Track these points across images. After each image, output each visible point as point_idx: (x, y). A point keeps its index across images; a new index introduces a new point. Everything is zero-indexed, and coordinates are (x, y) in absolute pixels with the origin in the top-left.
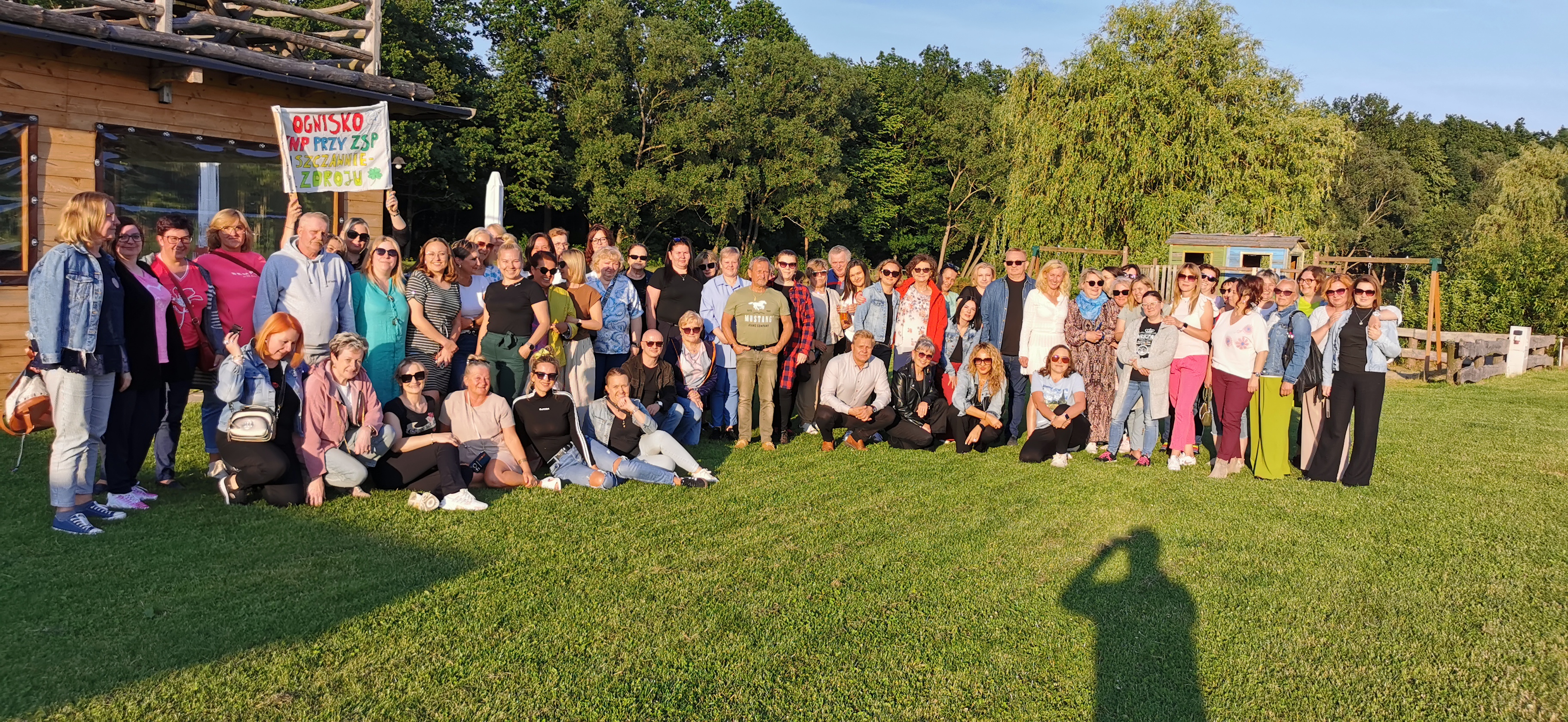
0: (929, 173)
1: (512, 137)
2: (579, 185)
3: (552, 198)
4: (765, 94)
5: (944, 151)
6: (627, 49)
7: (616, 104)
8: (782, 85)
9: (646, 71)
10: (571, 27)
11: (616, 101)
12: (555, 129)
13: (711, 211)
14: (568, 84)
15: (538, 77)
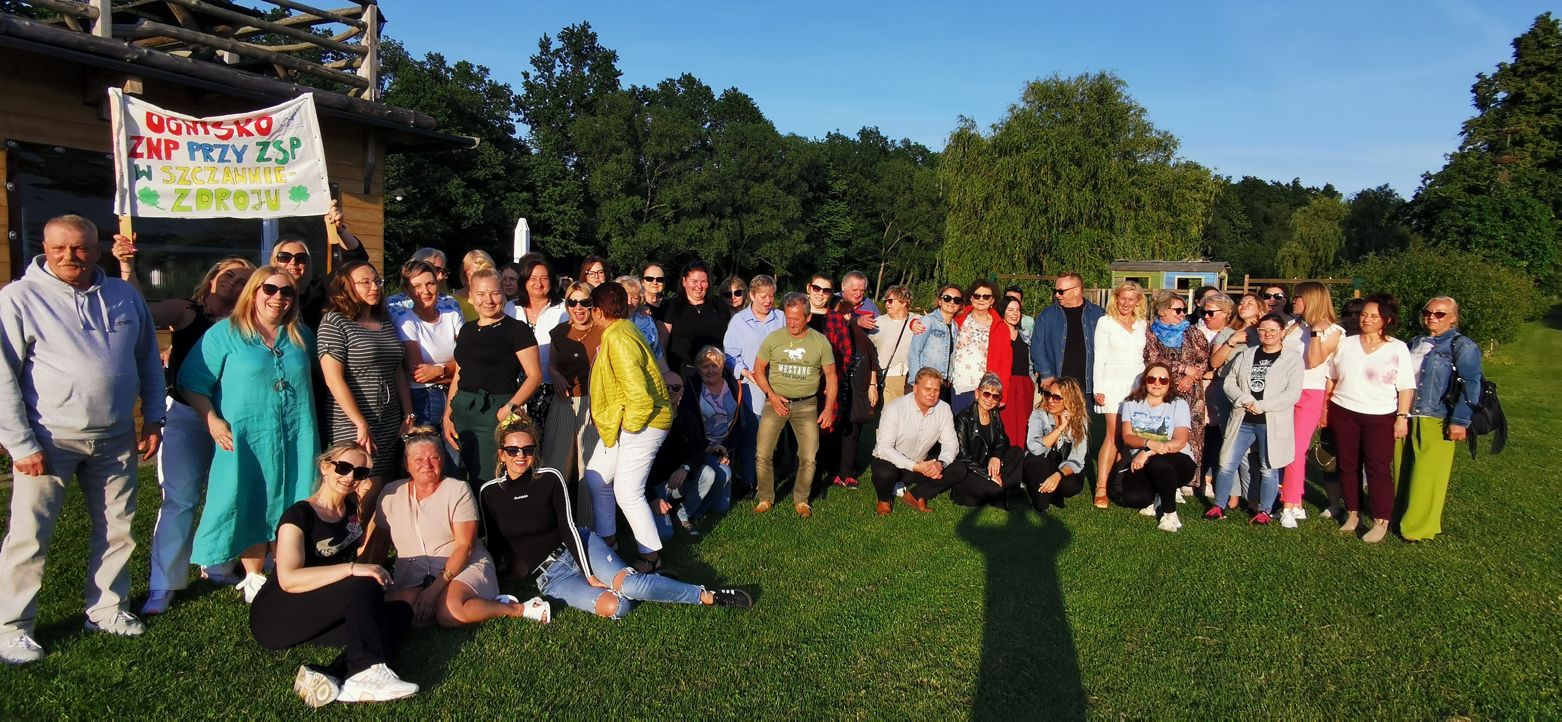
0: (867, 223)
1: (547, 200)
2: (600, 236)
3: (578, 247)
4: (742, 164)
5: (879, 206)
6: (635, 130)
7: (627, 173)
8: (756, 157)
9: (650, 147)
10: (592, 115)
11: (628, 170)
12: (581, 193)
13: (702, 254)
14: (590, 159)
15: (568, 154)
